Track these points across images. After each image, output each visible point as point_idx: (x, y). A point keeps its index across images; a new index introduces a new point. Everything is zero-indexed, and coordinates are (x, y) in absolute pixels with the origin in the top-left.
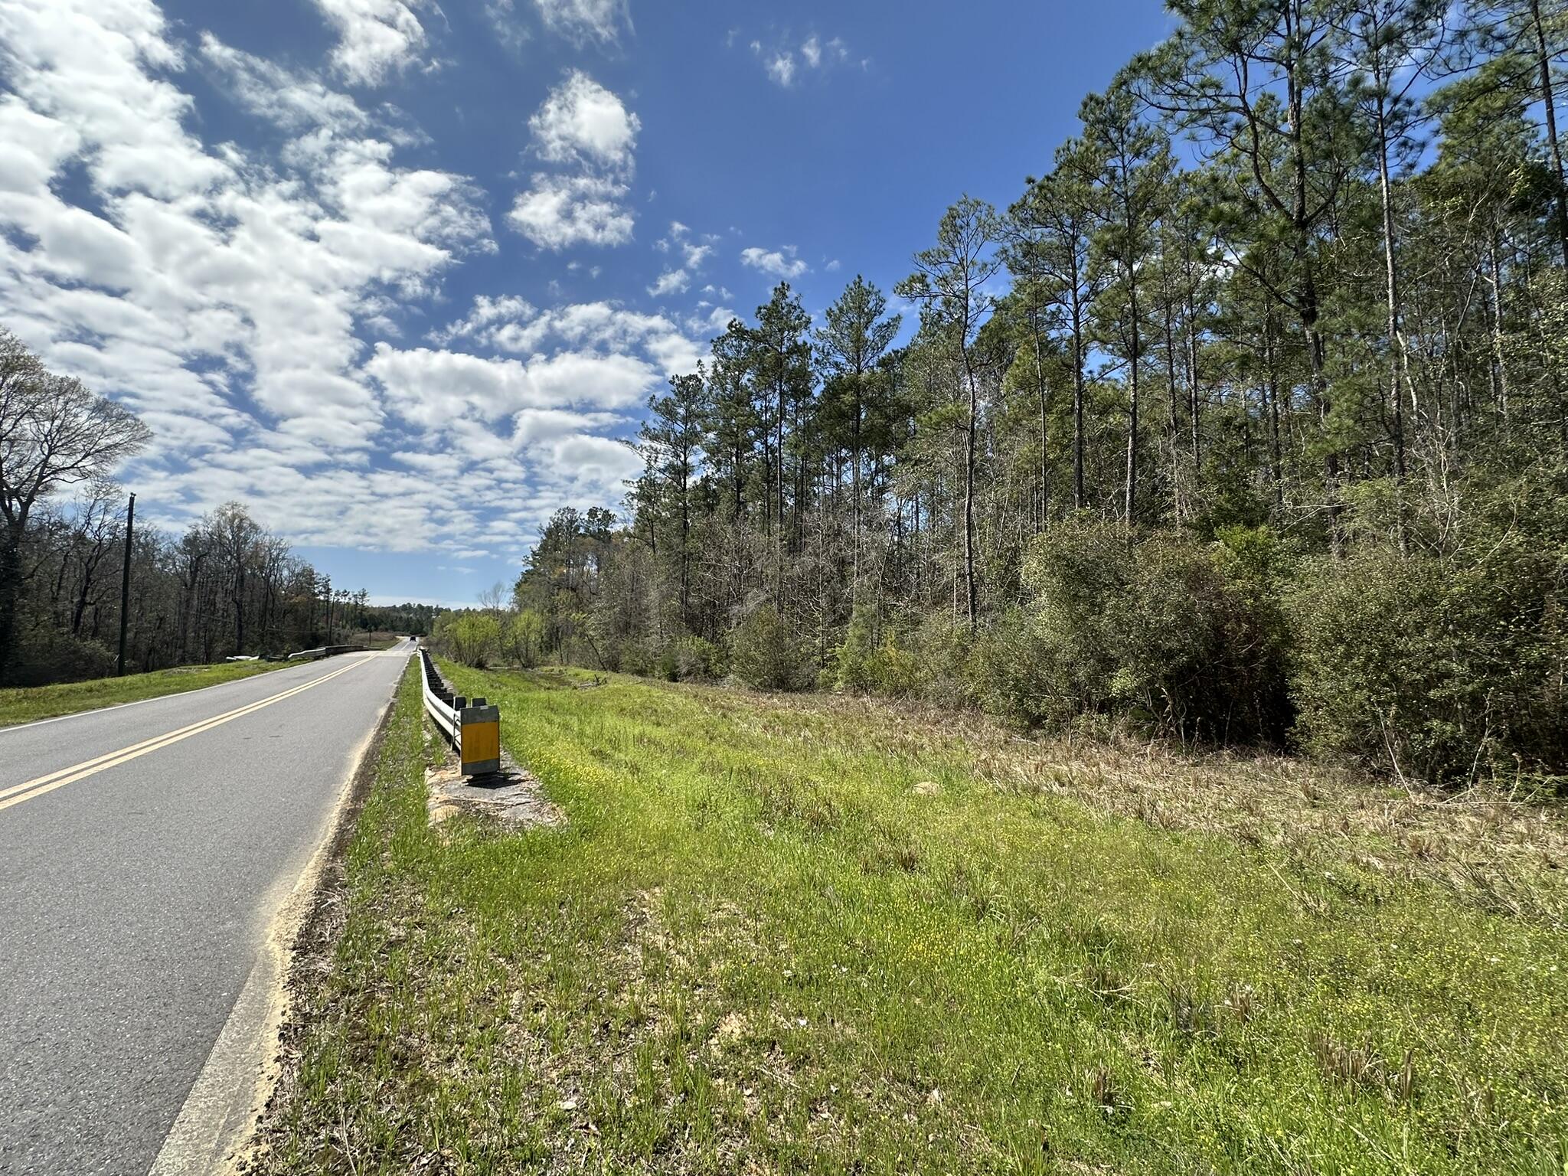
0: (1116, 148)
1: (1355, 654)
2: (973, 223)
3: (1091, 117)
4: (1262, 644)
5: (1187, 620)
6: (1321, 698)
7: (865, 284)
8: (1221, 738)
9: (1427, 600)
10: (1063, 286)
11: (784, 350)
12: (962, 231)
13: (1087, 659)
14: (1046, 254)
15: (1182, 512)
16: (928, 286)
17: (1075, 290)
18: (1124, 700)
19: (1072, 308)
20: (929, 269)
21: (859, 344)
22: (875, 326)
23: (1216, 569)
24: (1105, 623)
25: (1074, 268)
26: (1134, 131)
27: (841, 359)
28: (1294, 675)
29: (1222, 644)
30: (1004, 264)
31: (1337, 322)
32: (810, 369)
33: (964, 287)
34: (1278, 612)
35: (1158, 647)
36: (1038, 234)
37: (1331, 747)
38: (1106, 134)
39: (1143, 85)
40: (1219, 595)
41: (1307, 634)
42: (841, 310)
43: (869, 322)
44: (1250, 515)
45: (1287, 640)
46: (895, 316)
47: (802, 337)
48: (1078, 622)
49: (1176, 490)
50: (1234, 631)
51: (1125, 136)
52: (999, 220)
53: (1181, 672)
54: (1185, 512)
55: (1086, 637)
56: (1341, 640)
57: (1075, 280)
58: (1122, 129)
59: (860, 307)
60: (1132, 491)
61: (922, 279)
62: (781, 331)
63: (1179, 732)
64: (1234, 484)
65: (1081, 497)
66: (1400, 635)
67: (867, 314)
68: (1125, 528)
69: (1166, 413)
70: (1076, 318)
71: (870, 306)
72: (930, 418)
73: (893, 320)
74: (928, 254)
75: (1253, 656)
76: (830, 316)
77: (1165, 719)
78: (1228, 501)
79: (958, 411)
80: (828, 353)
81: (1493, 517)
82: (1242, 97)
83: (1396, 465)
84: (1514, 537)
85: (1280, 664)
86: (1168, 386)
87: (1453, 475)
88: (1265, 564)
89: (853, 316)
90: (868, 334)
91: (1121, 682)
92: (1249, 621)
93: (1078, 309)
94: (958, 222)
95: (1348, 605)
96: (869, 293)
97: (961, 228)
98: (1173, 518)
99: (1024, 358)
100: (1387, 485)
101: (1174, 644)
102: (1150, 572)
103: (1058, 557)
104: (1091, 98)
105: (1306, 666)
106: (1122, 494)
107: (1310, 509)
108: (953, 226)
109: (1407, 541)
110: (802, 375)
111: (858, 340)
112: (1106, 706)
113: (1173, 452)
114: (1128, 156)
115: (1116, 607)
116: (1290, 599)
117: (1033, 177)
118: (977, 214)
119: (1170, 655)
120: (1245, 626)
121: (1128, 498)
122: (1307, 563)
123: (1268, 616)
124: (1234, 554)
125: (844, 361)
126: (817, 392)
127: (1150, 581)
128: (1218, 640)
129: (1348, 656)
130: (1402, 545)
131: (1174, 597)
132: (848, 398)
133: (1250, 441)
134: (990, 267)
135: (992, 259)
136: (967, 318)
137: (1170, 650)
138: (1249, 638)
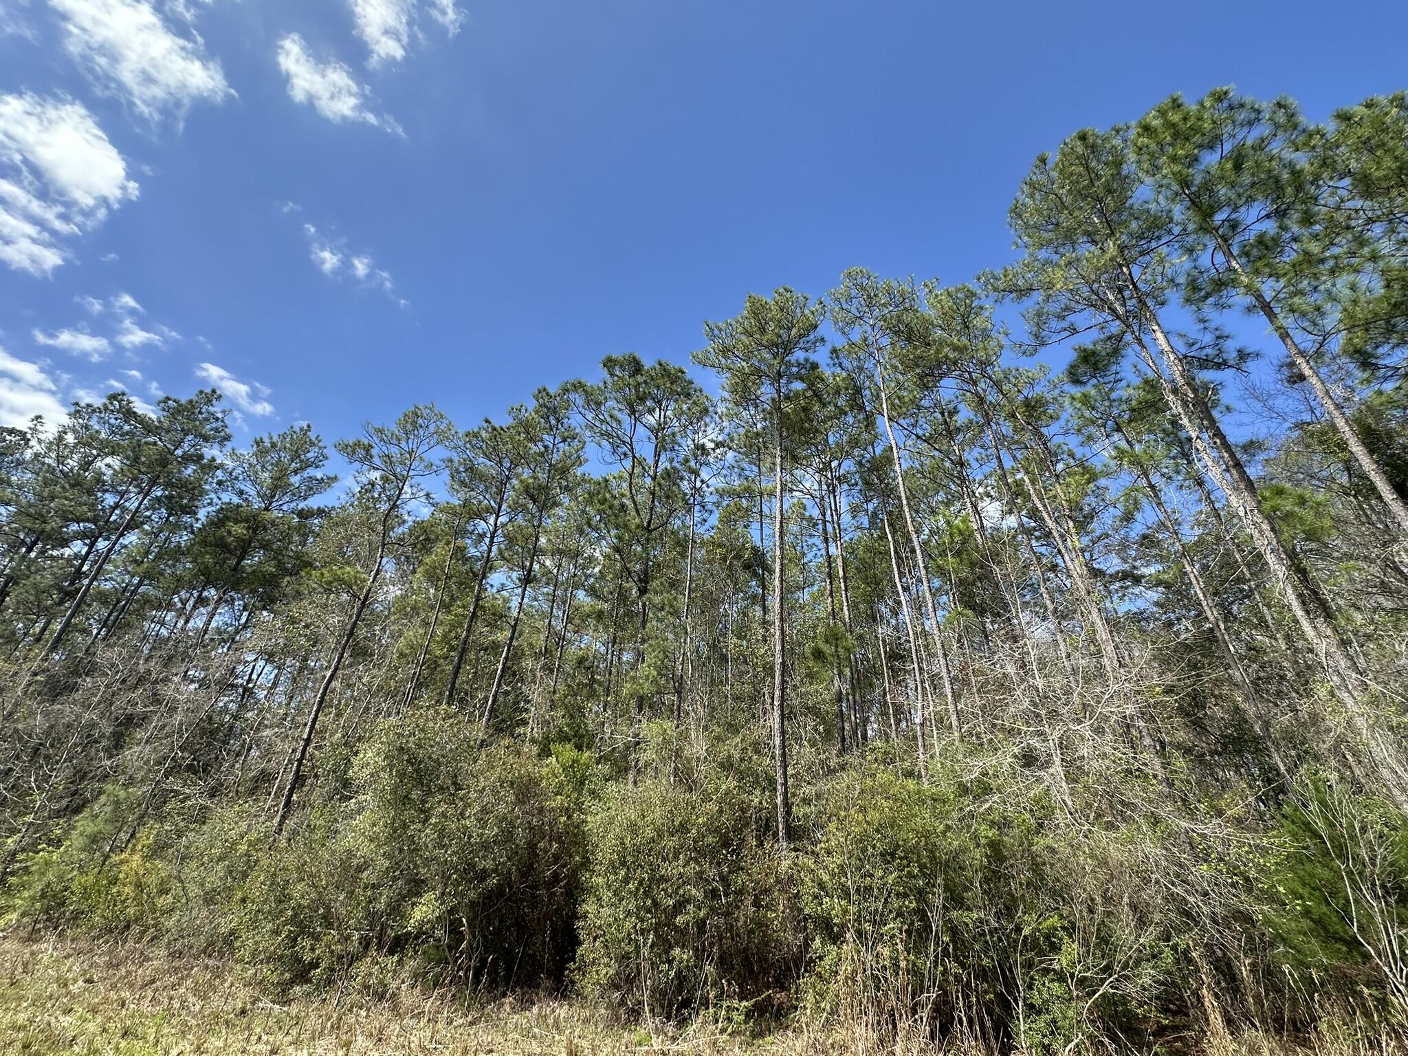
0: (552, 430)
1: (631, 878)
2: (432, 428)
3: (541, 401)
4: (565, 866)
5: (507, 836)
6: (600, 927)
7: (312, 435)
8: (507, 980)
9: (683, 828)
10: (489, 510)
11: (179, 452)
12: (421, 430)
13: (395, 879)
14: (482, 477)
15: (533, 730)
16: (371, 457)
17: (498, 517)
18: (420, 935)
19: (491, 528)
20: (377, 441)
21: (280, 484)
22: (305, 475)
23: (544, 783)
24: (427, 836)
25: (502, 499)
26: (566, 426)
27: (250, 490)
28: (584, 901)
29: (532, 864)
30: (447, 472)
31: (657, 599)
32: (207, 487)
33: (405, 473)
34: (583, 832)
35: (472, 866)
36: (482, 462)
37: (600, 984)
38: (548, 417)
39: (578, 398)
40: (541, 811)
41: (600, 856)
42: (274, 445)
43: (302, 469)
44: (581, 739)
45: (586, 863)
46: (332, 475)
47: (211, 451)
48: (397, 831)
49: (533, 709)
50: (545, 851)
51: (560, 426)
52: (453, 432)
53: (489, 897)
54: (535, 730)
55: (401, 850)
56: (623, 864)
57: (500, 508)
58: (559, 421)
59: (296, 452)
60: (495, 697)
61: (368, 448)
62: (186, 432)
63: (467, 977)
64: (576, 712)
65: (451, 695)
66: (664, 860)
67: (302, 461)
68: (479, 731)
69: (540, 641)
70: (492, 537)
71: (309, 455)
72: (322, 574)
73: (329, 478)
74: (381, 431)
75: (556, 878)
76: (258, 446)
77: (456, 960)
78: (568, 725)
79: (356, 578)
80: (236, 478)
81: (721, 765)
82: (631, 438)
83: (676, 713)
84: (732, 783)
85: (576, 888)
86: (547, 621)
87: (706, 728)
88: (582, 783)
89: (286, 457)
90: (295, 480)
91: (424, 911)
92: (559, 840)
93: (495, 531)
94: (420, 421)
95: (633, 828)
96: (312, 444)
97: (421, 426)
98: (525, 734)
99: (440, 553)
100: (669, 725)
101: (489, 864)
102: (486, 779)
103: (401, 749)
104: (544, 390)
105: (592, 890)
106: (486, 698)
107: (621, 741)
108: (413, 423)
109: (675, 777)
110: (194, 491)
111: (279, 479)
112: (398, 945)
113: (539, 675)
114: (558, 439)
115: (444, 815)
116: (594, 821)
117: (490, 420)
118: (439, 423)
119: (483, 876)
120: (555, 845)
121: (490, 703)
122: (612, 787)
123: (575, 835)
124: (561, 771)
125: (253, 493)
126: (202, 514)
127: (484, 789)
128: (529, 861)
129: (626, 881)
130: (672, 779)
131: (502, 809)
132: (239, 530)
133: (593, 680)
134: (434, 468)
135: (439, 463)
136: (398, 498)
137: (484, 870)
138: (556, 858)
